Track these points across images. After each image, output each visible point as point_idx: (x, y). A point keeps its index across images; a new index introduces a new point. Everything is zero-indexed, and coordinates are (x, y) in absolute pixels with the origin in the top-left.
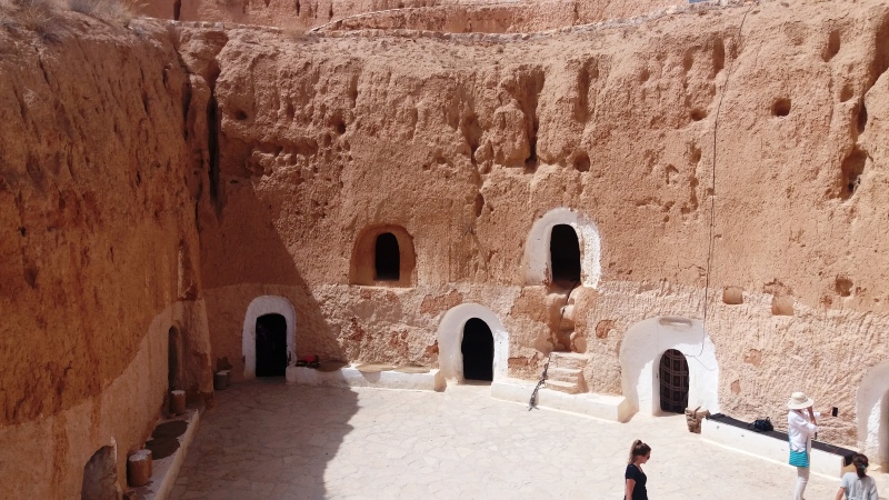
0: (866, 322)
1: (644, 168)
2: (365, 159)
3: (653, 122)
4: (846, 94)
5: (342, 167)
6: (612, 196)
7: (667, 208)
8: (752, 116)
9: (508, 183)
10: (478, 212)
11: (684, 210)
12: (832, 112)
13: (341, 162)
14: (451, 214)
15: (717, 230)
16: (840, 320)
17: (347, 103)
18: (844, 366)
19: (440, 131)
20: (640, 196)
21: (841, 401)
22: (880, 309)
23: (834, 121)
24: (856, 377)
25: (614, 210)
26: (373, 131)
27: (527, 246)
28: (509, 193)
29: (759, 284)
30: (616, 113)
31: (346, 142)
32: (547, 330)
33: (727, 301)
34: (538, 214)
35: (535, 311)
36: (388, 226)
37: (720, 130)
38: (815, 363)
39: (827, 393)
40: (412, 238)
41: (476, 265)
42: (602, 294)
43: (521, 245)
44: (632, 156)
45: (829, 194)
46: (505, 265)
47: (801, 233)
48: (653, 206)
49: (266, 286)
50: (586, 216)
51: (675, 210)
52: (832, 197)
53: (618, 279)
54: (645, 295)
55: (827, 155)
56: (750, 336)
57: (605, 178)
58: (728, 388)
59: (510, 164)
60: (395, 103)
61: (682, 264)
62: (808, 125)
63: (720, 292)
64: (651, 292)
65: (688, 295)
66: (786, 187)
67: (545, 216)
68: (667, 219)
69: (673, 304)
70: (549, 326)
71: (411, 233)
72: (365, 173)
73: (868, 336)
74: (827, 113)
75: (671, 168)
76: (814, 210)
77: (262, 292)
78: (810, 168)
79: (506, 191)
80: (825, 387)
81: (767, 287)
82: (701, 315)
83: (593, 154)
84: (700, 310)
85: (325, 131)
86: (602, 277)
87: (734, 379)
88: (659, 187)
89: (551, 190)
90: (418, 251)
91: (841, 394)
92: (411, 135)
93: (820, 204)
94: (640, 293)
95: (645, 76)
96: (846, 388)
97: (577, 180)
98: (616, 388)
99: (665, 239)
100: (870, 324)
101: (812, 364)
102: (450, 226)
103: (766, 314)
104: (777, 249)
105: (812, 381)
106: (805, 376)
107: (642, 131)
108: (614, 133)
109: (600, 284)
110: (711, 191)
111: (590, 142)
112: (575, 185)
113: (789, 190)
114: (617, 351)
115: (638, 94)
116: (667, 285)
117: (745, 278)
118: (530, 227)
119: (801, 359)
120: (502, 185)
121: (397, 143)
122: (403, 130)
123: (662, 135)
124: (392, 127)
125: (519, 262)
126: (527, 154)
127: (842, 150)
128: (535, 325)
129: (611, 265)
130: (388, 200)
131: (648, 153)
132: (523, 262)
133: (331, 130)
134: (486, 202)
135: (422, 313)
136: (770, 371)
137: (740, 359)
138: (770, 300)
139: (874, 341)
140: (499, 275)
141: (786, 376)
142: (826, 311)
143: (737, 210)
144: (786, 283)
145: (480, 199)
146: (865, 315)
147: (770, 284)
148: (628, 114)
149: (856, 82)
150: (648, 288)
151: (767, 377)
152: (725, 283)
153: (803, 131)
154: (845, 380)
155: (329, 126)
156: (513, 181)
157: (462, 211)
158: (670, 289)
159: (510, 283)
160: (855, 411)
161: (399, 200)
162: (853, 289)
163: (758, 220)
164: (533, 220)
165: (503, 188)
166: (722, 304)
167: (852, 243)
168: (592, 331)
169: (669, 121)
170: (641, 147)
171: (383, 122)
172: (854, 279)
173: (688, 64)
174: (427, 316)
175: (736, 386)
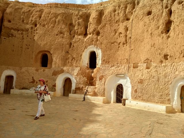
0: (173, 65)
1: (114, 34)
2: (41, 33)
3: (116, 22)
4: (166, 7)
5: (35, 35)
6: (105, 42)
7: (119, 44)
8: (142, 16)
9: (79, 39)
10: (70, 47)
11: (124, 44)
12: (163, 12)
13: (34, 34)
14: (63, 47)
15: (132, 48)
16: (165, 66)
17: (38, 19)
18: (166, 80)
19: (62, 26)
20: (112, 41)
21: (166, 90)
22: (177, 61)
23: (163, 14)
24: (170, 82)
25: (105, 45)
26: (44, 26)
27: (83, 57)
28: (79, 42)
29: (143, 61)
30: (107, 20)
31: (36, 29)
32: (86, 79)
33: (134, 67)
34: (86, 47)
35: (83, 74)
36: (45, 51)
37: (133, 21)
38: (158, 80)
39: (162, 89)
40: (51, 54)
41: (69, 62)
42: (101, 68)
43: (81, 56)
44: (111, 31)
45: (162, 33)
46: (76, 62)
47: (154, 44)
48: (115, 44)
49: (9, 67)
50: (98, 47)
51: (121, 44)
52: (163, 33)
53: (106, 64)
54: (112, 68)
55: (162, 22)
56: (140, 76)
57: (104, 37)
58: (134, 92)
59: (80, 35)
60: (51, 19)
61: (122, 59)
62: (156, 16)
63: (132, 65)
64: (114, 67)
65: (124, 67)
66: (150, 33)
67: (88, 48)
68: (119, 47)
69: (120, 70)
70: (87, 78)
71: (51, 53)
72: (40, 37)
73: (173, 70)
74: (162, 12)
75: (121, 33)
76: (158, 37)
77: (8, 68)
78: (157, 26)
79: (78, 41)
80: (161, 87)
81: (145, 61)
82: (127, 72)
83: (101, 31)
84: (127, 71)
85: (31, 26)
86: (102, 64)
87: (135, 89)
88: (117, 38)
89: (90, 41)
90: (53, 58)
91: (166, 88)
92: (54, 27)
93: (159, 35)
94: (111, 67)
95: (115, 11)
96: (167, 86)
97: (97, 38)
98: (103, 95)
99: (118, 53)
100: (174, 66)
101: (157, 80)
102: (62, 51)
103: (144, 69)
104: (148, 50)
105: (157, 86)
106: (155, 85)
107: (114, 24)
108: (107, 25)
109: (101, 66)
110: (130, 38)
111: (100, 28)
112: (96, 39)
113: (151, 34)
114: (104, 84)
115: (113, 15)
116: (118, 64)
117: (139, 60)
118: (84, 51)
119: (154, 80)
120: (77, 40)
121: (50, 29)
122: (52, 25)
123: (119, 25)
124: (49, 25)
125: (80, 61)
126: (84, 33)
127: (166, 20)
128: (83, 78)
129: (104, 60)
130: (46, 44)
131: (115, 30)
132: (81, 61)
133: (33, 26)
134: (72, 44)
135: (52, 75)
136: (145, 85)
137: (137, 82)
138: (146, 65)
139: (175, 71)
140: (74, 64)
141: (150, 86)
142: (161, 64)
143: (137, 42)
144: (150, 59)
145: (71, 44)
146: (172, 63)
147: (146, 60)
148: (110, 20)
149: (169, 4)
150: (113, 66)
151: (144, 87)
152: (134, 62)
153: (155, 17)
154: (167, 84)
155: (33, 25)
156: (80, 39)
157: (66, 47)
158: (119, 66)
159: (77, 67)
160: (170, 93)
161: (49, 44)
162: (168, 57)
163: (143, 44)
164: (84, 49)
165: (77, 41)
166: (133, 68)
167: (168, 44)
168: (98, 79)
169: (120, 21)
170: (113, 29)
171: (47, 23)
172: (169, 54)
173: (126, 8)
174: (54, 76)
175: (136, 91)
